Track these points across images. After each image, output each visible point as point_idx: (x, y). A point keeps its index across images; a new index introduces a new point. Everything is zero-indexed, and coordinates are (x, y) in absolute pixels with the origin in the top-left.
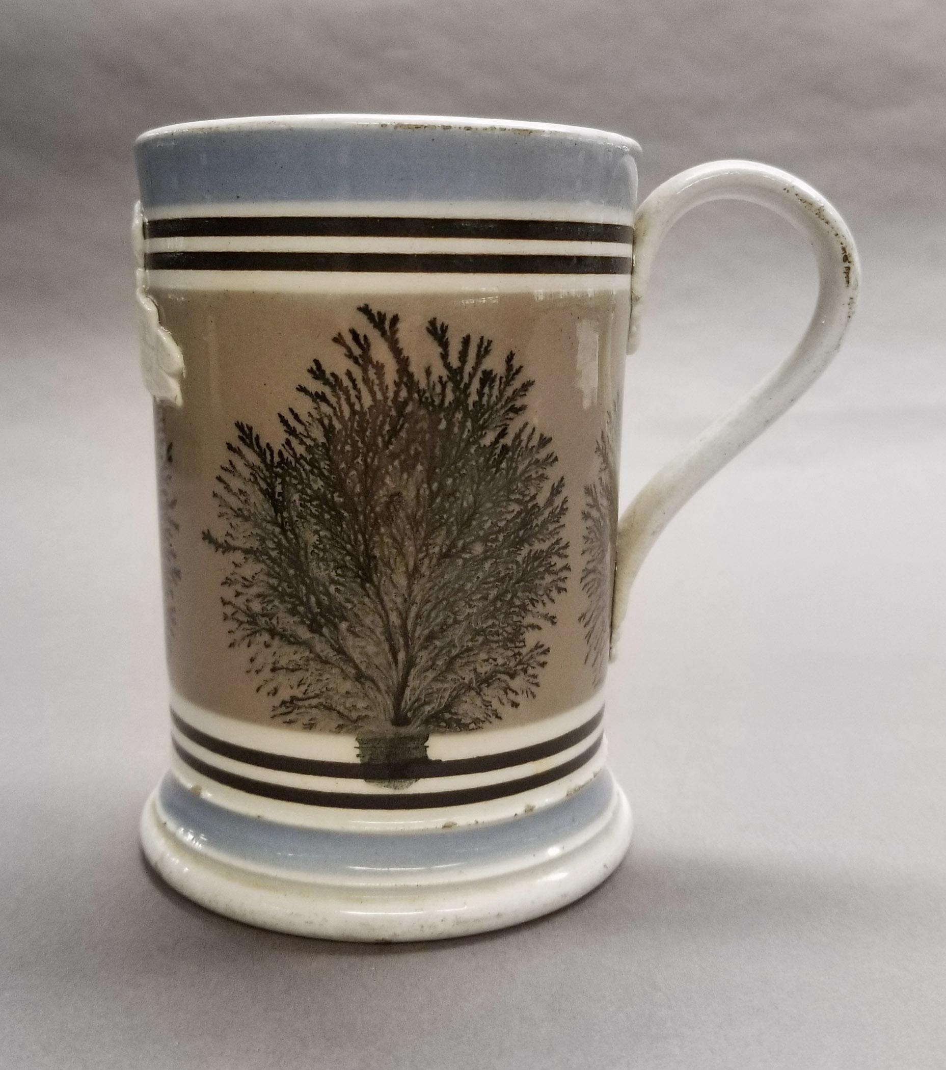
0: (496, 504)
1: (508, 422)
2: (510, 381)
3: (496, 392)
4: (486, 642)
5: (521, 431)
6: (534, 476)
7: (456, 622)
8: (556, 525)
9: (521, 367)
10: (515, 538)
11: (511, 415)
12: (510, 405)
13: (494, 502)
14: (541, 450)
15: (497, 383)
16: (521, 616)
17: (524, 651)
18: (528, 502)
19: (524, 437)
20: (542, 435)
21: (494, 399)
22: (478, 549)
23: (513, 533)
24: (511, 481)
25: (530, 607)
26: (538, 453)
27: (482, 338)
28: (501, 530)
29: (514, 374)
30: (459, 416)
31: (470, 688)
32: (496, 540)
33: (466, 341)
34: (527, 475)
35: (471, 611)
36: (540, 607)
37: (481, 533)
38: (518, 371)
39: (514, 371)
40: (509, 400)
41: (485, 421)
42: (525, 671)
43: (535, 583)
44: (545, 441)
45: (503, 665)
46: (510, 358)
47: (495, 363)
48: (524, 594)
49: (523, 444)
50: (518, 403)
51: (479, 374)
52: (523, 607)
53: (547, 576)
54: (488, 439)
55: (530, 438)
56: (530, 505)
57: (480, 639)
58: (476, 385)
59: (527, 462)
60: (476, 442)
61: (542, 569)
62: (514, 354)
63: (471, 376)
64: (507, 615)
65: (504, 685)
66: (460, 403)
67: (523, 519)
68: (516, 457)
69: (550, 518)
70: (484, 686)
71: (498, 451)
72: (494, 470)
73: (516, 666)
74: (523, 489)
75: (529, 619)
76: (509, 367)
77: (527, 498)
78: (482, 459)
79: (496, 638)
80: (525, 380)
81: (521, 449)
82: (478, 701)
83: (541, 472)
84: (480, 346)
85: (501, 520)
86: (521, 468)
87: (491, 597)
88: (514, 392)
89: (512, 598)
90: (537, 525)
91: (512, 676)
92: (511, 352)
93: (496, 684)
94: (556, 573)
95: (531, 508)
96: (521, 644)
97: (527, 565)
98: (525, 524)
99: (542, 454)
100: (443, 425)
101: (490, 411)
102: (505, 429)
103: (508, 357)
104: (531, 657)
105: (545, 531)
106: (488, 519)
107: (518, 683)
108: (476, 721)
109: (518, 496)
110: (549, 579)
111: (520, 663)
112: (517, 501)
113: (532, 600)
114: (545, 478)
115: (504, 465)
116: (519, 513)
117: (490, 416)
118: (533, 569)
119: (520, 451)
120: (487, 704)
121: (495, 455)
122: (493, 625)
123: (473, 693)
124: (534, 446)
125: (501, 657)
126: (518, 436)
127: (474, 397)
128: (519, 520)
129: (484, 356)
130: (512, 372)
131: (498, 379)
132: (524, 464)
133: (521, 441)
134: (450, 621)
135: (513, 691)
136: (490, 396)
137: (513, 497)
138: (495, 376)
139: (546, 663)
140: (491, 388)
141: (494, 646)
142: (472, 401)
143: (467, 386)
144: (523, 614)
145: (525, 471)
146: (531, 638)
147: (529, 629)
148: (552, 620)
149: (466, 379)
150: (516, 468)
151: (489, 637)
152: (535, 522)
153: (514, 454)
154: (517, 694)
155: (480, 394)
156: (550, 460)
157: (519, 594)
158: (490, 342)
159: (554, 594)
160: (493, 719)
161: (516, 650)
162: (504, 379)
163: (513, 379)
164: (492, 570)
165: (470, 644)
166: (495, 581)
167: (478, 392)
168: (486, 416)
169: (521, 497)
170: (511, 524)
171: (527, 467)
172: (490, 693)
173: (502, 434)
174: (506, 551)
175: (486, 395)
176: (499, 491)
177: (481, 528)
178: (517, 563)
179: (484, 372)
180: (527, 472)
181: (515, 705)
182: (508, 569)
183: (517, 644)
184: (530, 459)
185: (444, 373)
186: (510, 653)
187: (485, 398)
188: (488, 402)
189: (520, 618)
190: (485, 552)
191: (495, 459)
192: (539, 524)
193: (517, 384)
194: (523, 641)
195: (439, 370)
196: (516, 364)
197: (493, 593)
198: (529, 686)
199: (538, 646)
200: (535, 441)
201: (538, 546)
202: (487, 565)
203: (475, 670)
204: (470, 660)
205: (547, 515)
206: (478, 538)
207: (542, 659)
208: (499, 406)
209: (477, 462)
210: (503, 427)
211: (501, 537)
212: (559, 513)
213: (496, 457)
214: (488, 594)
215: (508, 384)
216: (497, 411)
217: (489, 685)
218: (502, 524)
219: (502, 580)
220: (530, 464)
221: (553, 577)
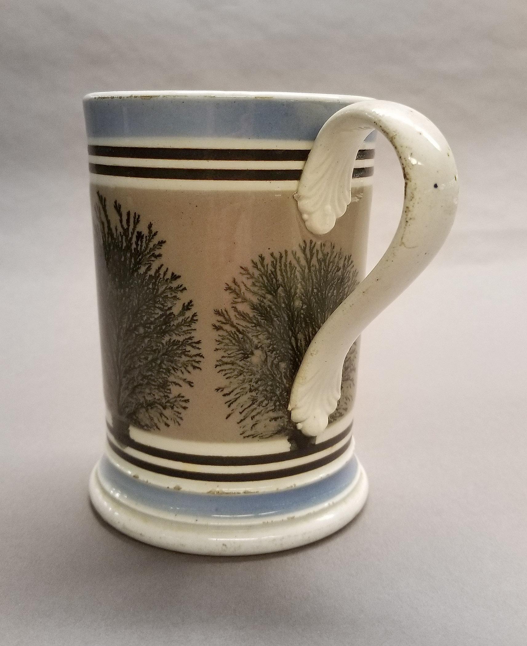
0: (149, 308)
1: (152, 262)
2: (151, 239)
3: (144, 245)
4: (148, 384)
5: (159, 268)
6: (169, 296)
7: (134, 368)
8: (189, 328)
9: (157, 232)
10: (160, 329)
11: (153, 259)
12: (152, 253)
13: (147, 306)
14: (173, 282)
15: (144, 240)
16: (167, 375)
17: (171, 396)
18: (166, 310)
19: (162, 272)
20: (173, 274)
21: (143, 248)
22: (141, 330)
23: (159, 326)
24: (156, 296)
25: (172, 371)
26: (171, 283)
27: (135, 213)
28: (152, 323)
29: (153, 236)
30: (129, 255)
31: (142, 407)
32: (149, 328)
33: (129, 214)
34: (165, 295)
35: (140, 364)
36: (179, 373)
37: (142, 322)
38: (155, 234)
39: (153, 233)
40: (151, 250)
41: (140, 260)
42: (172, 408)
43: (175, 359)
44: (175, 277)
45: (159, 400)
46: (150, 226)
47: (142, 228)
48: (168, 363)
49: (162, 276)
50: (157, 252)
51: (136, 234)
52: (168, 371)
53: (183, 356)
54: (142, 270)
55: (165, 274)
56: (168, 312)
57: (146, 381)
58: (134, 239)
59: (164, 287)
60: (137, 271)
61: (179, 352)
62: (152, 224)
63: (132, 234)
64: (159, 372)
65: (159, 411)
66: (129, 247)
67: (164, 319)
68: (157, 283)
69: (183, 323)
70: (149, 408)
71: (147, 278)
72: (146, 288)
73: (166, 403)
74: (163, 302)
75: (172, 379)
76: (150, 232)
77: (166, 308)
78: (140, 281)
79: (154, 383)
80: (160, 240)
81: (160, 279)
82: (147, 415)
83: (174, 294)
84: (135, 218)
85: (152, 317)
86: (161, 290)
87: (149, 359)
88: (154, 245)
89: (161, 363)
90: (173, 325)
91: (165, 408)
92: (150, 223)
93: (155, 409)
94: (191, 357)
95: (169, 314)
96: (169, 391)
97: (169, 347)
98: (166, 323)
99: (175, 284)
100: (123, 259)
101: (142, 255)
102: (150, 266)
103: (149, 225)
104: (176, 401)
105: (180, 330)
106: (145, 315)
107: (168, 412)
108: (147, 425)
109: (160, 306)
110: (184, 359)
111: (168, 402)
112: (159, 308)
113: (174, 368)
114: (177, 299)
115: (151, 286)
116: (161, 316)
117: (142, 258)
118: (172, 350)
119: (159, 280)
120: (152, 419)
121: (146, 280)
122: (151, 375)
123: (144, 410)
124: (168, 279)
125: (158, 395)
126: (158, 271)
127: (134, 246)
128: (162, 319)
129: (137, 224)
130: (152, 235)
131: (144, 237)
132: (162, 288)
133: (160, 274)
134: (132, 366)
135: (165, 417)
136: (141, 246)
137: (157, 305)
138: (143, 235)
139: (187, 408)
140: (142, 242)
141: (153, 387)
142: (133, 248)
143: (131, 238)
144: (168, 374)
145: (164, 292)
146: (175, 391)
147: (173, 384)
148: (190, 384)
149: (130, 236)
150: (158, 290)
151: (150, 381)
152: (172, 323)
153: (156, 281)
154: (167, 419)
155: (137, 244)
156: (181, 289)
157: (165, 362)
158: (139, 216)
159: (190, 368)
160: (155, 427)
161: (166, 394)
162: (148, 238)
163: (152, 238)
164: (149, 344)
165: (141, 382)
166: (150, 351)
167: (135, 243)
168: (140, 257)
169: (162, 307)
170: (157, 321)
171: (164, 290)
172: (153, 413)
173: (149, 269)
174: (155, 335)
175: (139, 245)
176: (149, 300)
177: (142, 320)
178: (162, 344)
179: (138, 232)
180: (165, 293)
181: (167, 425)
182: (157, 346)
183: (166, 390)
184: (166, 285)
185: (122, 230)
186: (162, 394)
187: (139, 247)
188: (141, 249)
189: (166, 376)
190: (145, 333)
191: (146, 282)
192: (175, 324)
193: (155, 241)
194: (170, 390)
195: (120, 230)
196: (154, 229)
197: (150, 358)
198: (176, 417)
199: (179, 396)
200: (169, 276)
201: (175, 338)
202: (146, 340)
203: (144, 397)
204: (142, 391)
205: (181, 321)
206: (141, 324)
207: (184, 404)
208: (146, 252)
209: (138, 281)
210: (149, 265)
211: (152, 327)
212: (190, 321)
213: (147, 281)
214: (148, 358)
215: (150, 241)
216: (146, 255)
217: (152, 408)
218: (152, 319)
219: (155, 351)
220: (166, 289)
221: (188, 359)
